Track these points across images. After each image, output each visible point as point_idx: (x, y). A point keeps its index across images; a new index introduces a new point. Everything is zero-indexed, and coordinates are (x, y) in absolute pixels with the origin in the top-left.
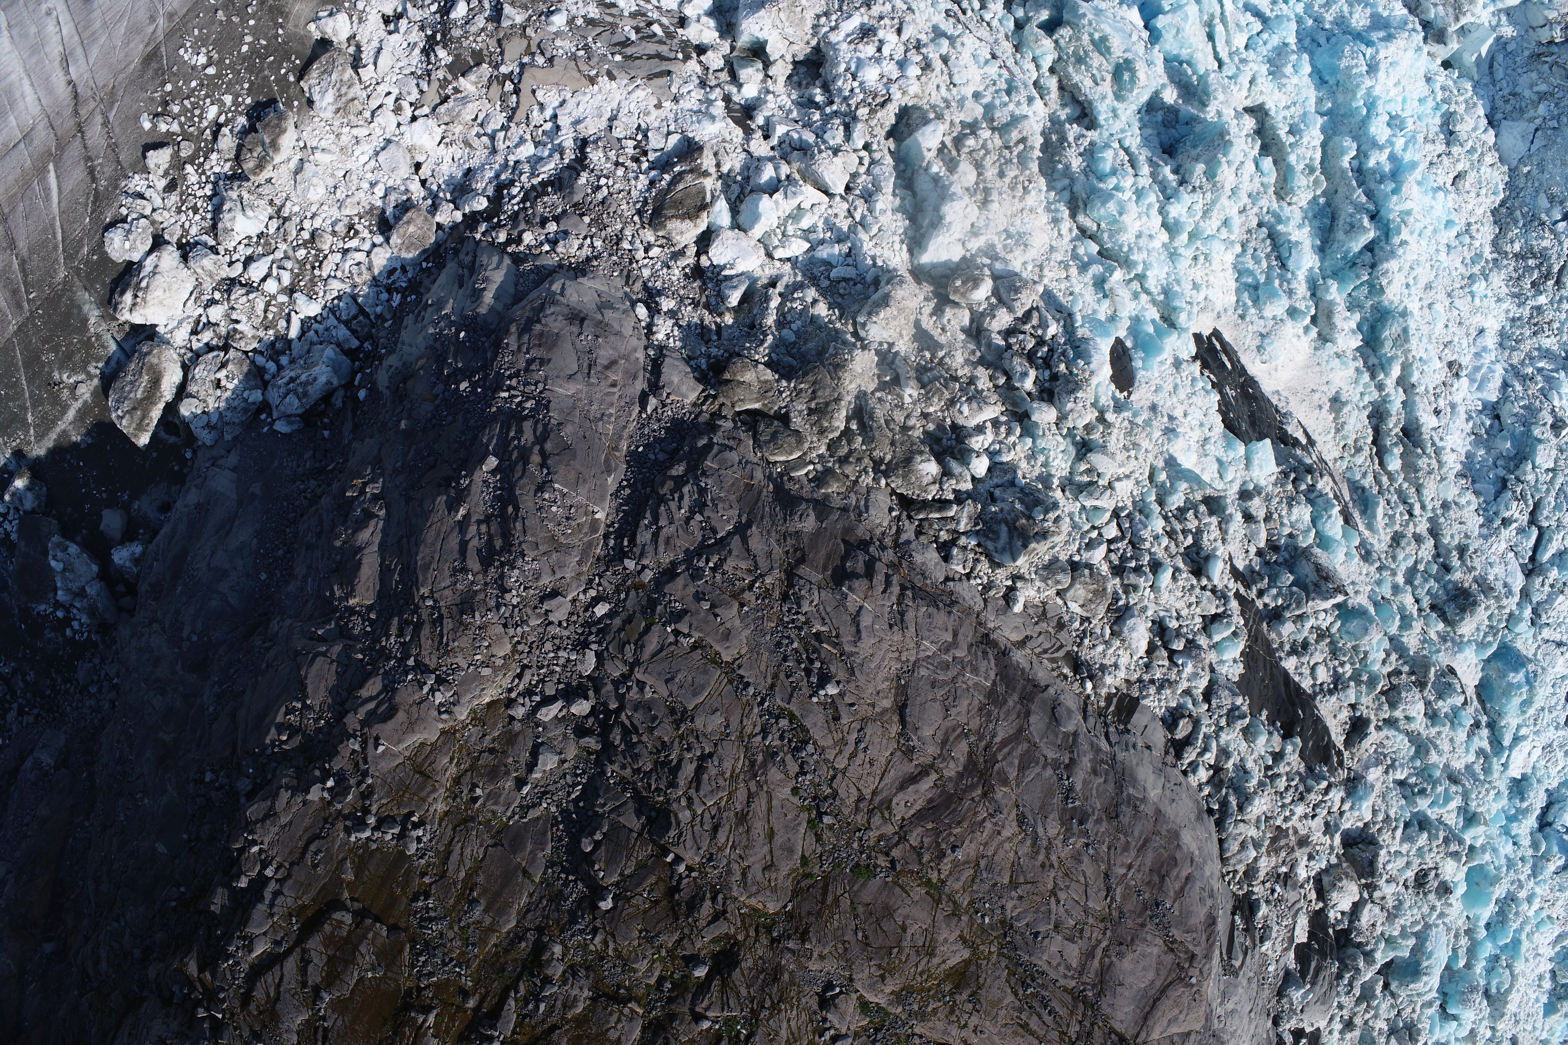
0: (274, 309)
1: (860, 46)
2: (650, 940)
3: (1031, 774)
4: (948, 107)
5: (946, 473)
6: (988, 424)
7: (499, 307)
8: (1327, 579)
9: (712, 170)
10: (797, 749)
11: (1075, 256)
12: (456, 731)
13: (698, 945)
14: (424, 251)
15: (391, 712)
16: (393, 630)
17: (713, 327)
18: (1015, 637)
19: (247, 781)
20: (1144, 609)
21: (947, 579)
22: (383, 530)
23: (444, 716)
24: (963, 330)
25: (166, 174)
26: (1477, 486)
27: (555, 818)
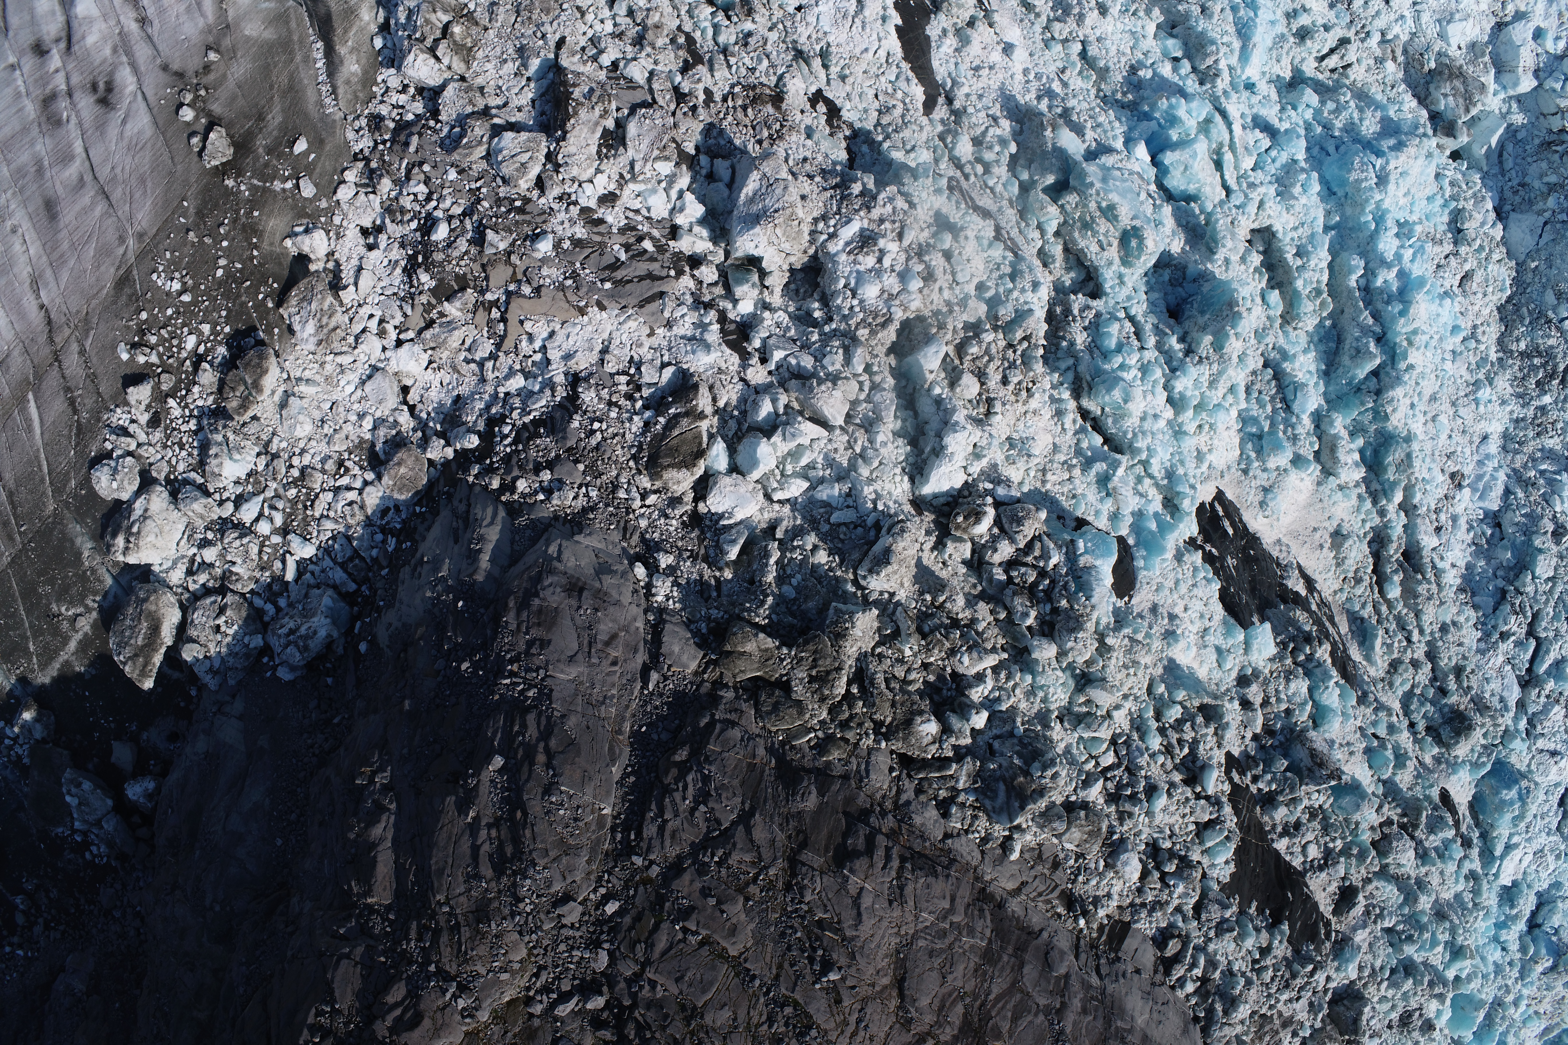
0: (269, 550)
1: (860, 258)
3: (1023, 1024)
4: (951, 311)
5: (946, 730)
6: (989, 671)
7: (497, 571)
8: (1321, 765)
9: (709, 410)
10: (802, 1034)
11: (1078, 453)
12: (479, 1032)
14: (417, 493)
15: (416, 1021)
16: (413, 935)
17: (713, 582)
18: (1011, 886)
20: (1138, 836)
21: (947, 836)
22: (395, 825)
23: (467, 1020)
24: (964, 562)
25: (148, 407)
26: (1476, 599)
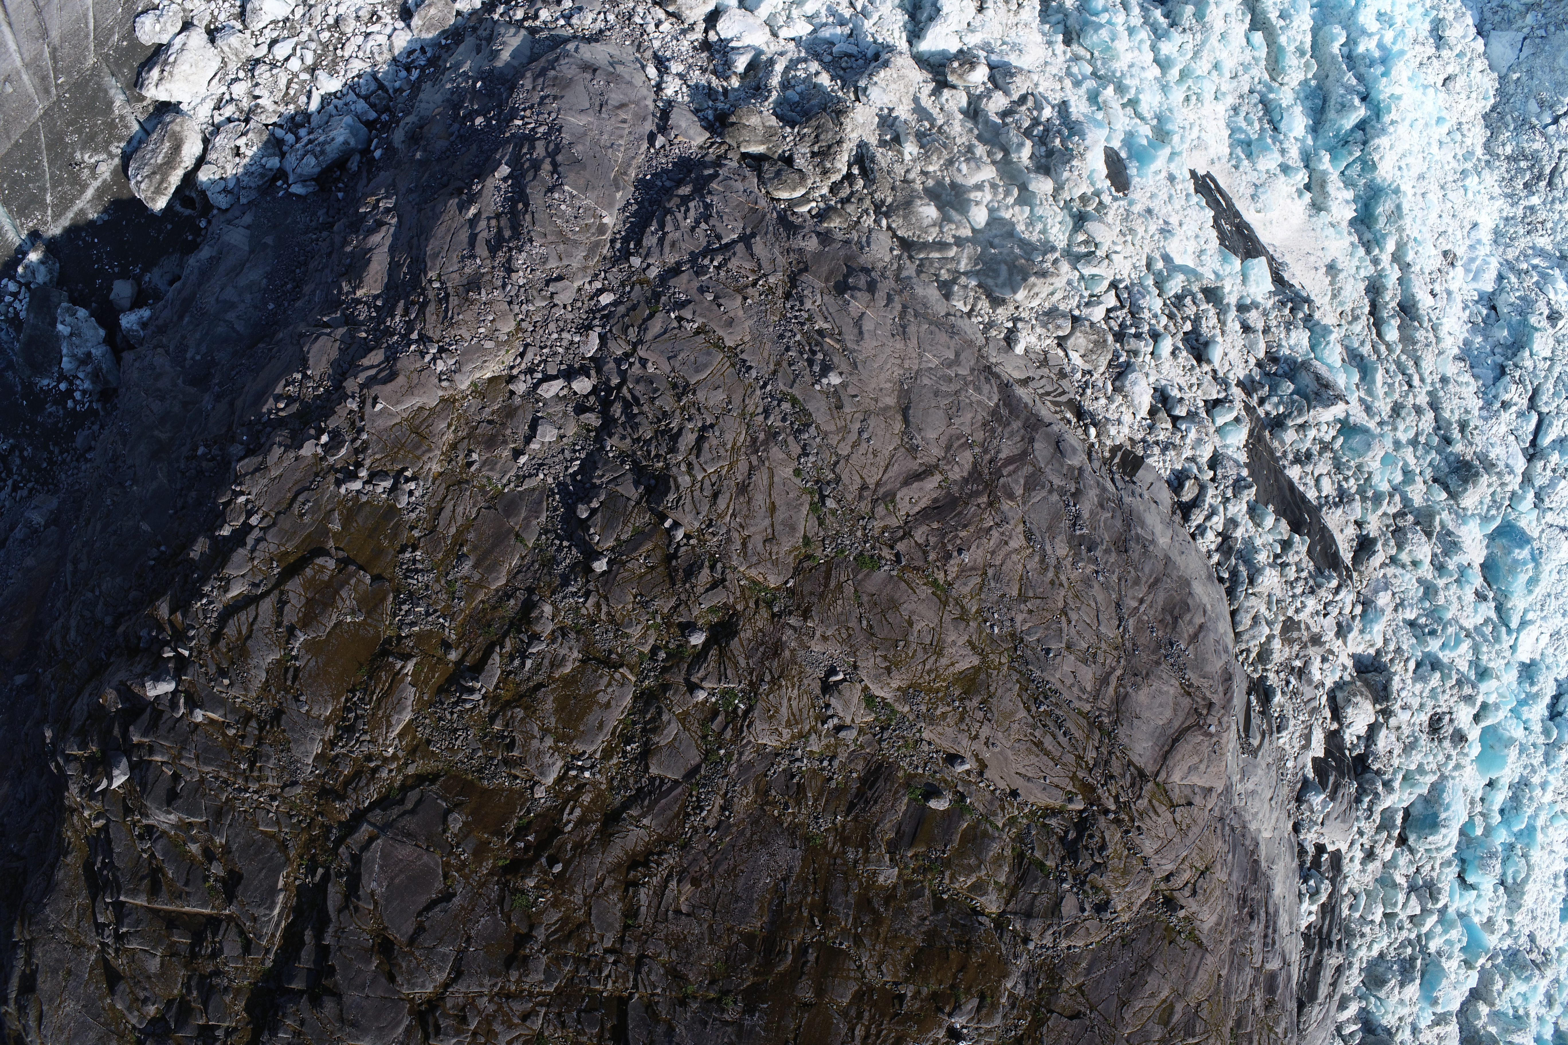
0: (296, 86)
2: (645, 605)
3: (1037, 496)
5: (946, 219)
6: (986, 184)
7: (516, 63)
8: (1327, 386)
10: (799, 431)
11: (1069, 73)
12: (455, 401)
13: (696, 612)
14: (444, 32)
15: (391, 378)
16: (399, 311)
17: (720, 88)
18: (1017, 375)
19: (240, 447)
20: (1147, 375)
21: (948, 314)
22: (395, 234)
23: (444, 384)
24: (961, 111)
27: (551, 490)
